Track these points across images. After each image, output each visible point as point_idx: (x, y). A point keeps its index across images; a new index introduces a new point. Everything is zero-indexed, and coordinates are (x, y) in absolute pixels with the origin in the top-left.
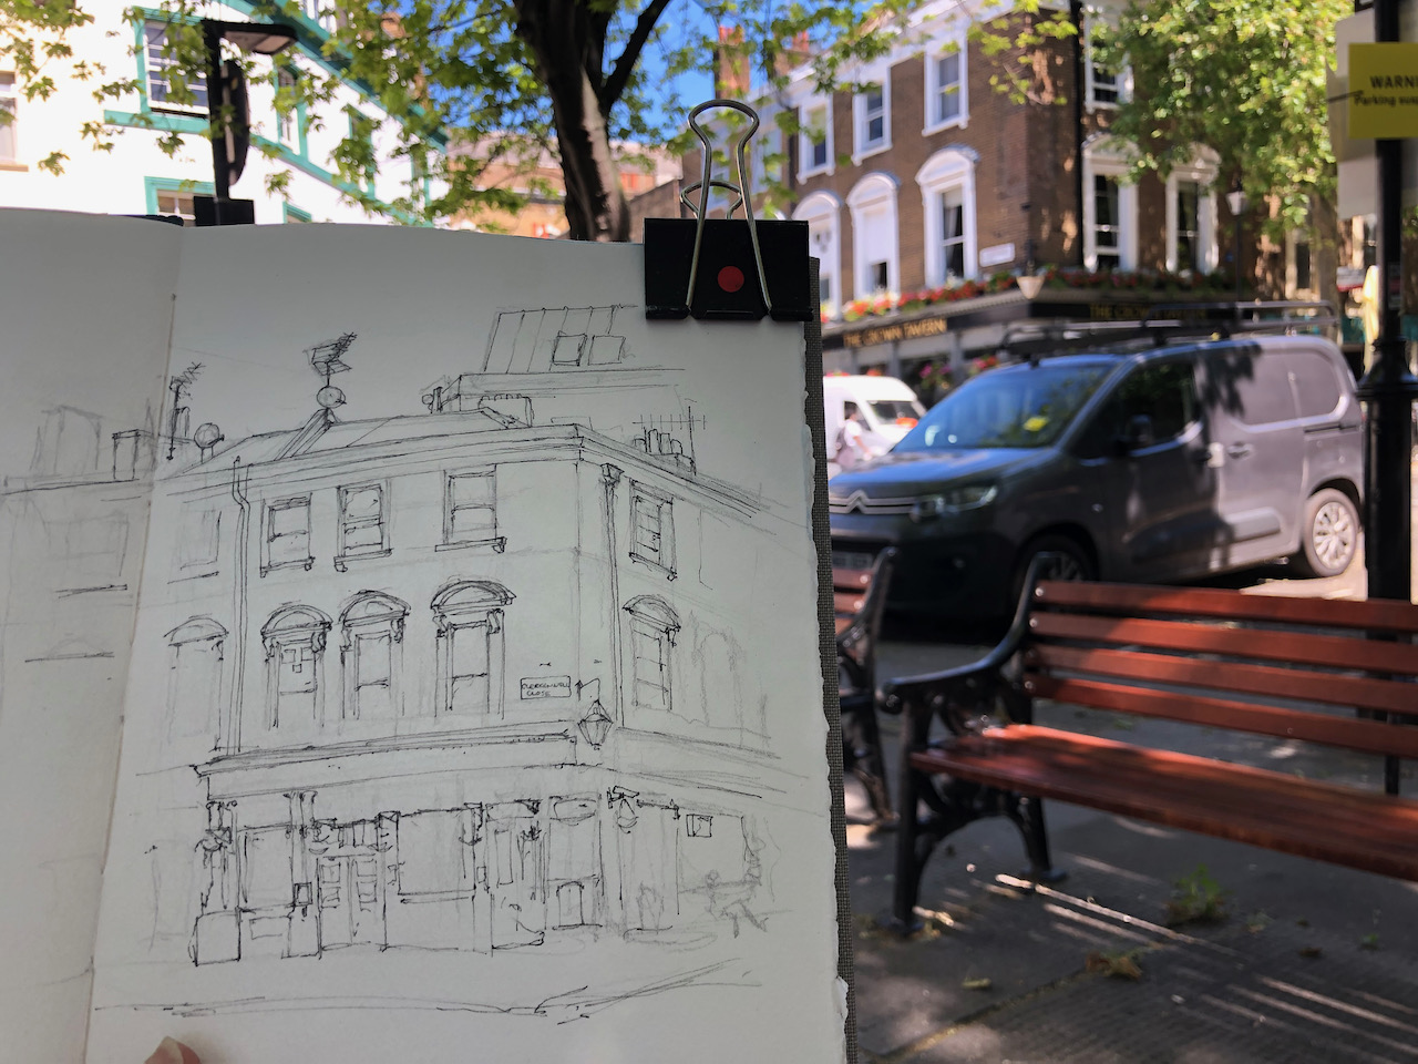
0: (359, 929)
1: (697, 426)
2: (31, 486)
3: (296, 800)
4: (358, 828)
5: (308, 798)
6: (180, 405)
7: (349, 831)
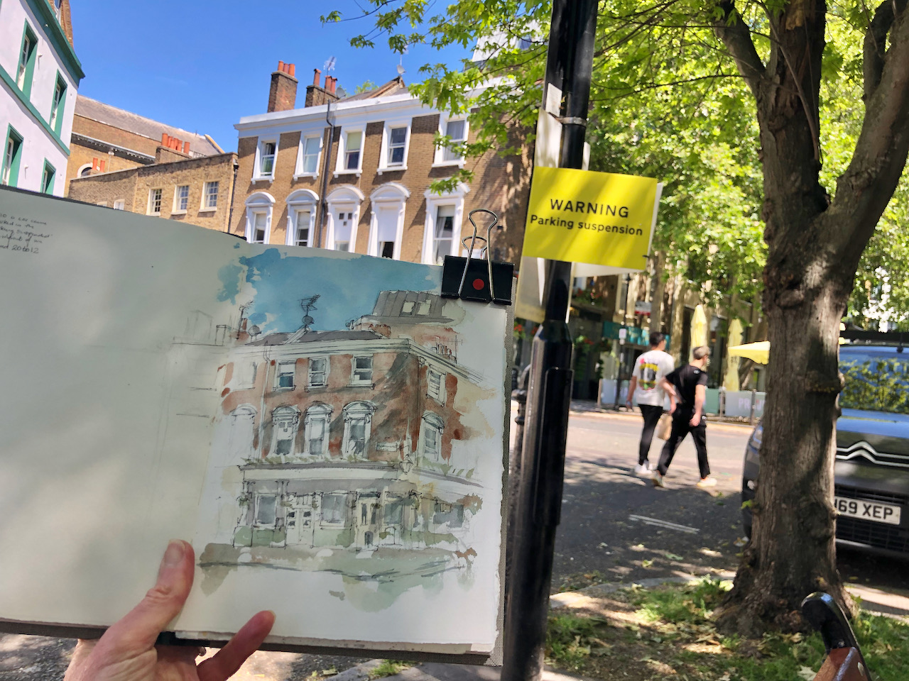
0: (303, 539)
1: (459, 344)
2: (184, 342)
3: (281, 484)
4: (305, 497)
5: (285, 484)
6: (243, 317)
7: (301, 498)
